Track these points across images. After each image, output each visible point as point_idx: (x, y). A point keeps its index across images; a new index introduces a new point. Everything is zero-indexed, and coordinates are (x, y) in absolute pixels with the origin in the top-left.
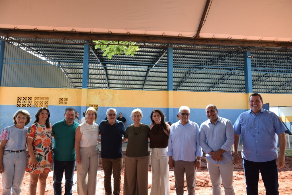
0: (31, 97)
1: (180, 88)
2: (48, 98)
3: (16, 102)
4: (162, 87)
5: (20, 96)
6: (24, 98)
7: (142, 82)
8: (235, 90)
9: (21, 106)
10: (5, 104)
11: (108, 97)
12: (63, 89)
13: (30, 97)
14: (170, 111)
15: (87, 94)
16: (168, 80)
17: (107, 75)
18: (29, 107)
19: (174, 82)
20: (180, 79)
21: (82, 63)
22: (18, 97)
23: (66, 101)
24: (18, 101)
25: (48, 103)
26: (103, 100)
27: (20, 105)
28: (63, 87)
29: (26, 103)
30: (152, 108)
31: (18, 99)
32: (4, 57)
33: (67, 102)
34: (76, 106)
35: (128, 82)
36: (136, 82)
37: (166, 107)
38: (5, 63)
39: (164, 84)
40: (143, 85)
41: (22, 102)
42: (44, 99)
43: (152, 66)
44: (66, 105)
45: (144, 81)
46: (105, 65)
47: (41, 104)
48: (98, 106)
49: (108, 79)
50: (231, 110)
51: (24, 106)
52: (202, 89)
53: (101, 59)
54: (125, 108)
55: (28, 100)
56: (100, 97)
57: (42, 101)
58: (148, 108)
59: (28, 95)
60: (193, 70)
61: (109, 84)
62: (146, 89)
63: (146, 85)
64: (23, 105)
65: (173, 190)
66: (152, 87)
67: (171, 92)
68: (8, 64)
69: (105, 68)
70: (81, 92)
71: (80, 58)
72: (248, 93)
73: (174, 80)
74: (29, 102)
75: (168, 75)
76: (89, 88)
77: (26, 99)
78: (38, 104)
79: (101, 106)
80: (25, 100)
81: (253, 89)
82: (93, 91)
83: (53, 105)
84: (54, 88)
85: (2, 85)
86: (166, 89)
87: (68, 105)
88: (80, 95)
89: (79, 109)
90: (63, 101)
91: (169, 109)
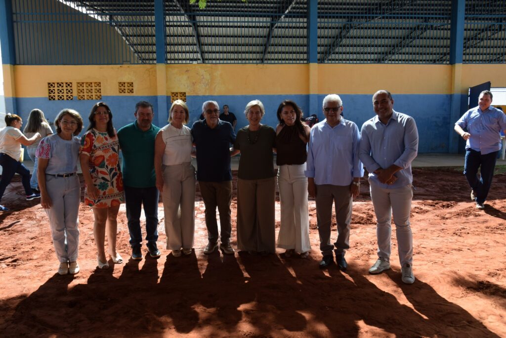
0: (71, 83)
1: (330, 58)
2: (100, 83)
3: (47, 92)
4: (298, 56)
5: (51, 82)
6: (60, 85)
7: (261, 49)
8: (431, 57)
9: (56, 98)
11: (203, 78)
12: (123, 66)
13: (68, 81)
14: (312, 101)
15: (166, 74)
16: (308, 42)
17: (199, 36)
18: (70, 99)
19: (319, 46)
20: (330, 40)
21: (153, 15)
22: (49, 84)
23: (131, 88)
24: (49, 90)
25: (100, 93)
26: (194, 84)
27: (54, 97)
28: (123, 61)
29: (63, 93)
30: (281, 95)
31: (49, 87)
32: (14, 11)
33: (133, 89)
34: (149, 95)
35: (236, 49)
36: (251, 49)
37: (304, 93)
38: (17, 22)
39: (302, 49)
40: (264, 52)
41: (56, 91)
42: (93, 85)
43: (280, 17)
44: (131, 94)
45: (265, 45)
46: (194, 19)
47: (90, 94)
48: (187, 94)
49: (201, 45)
50: (419, 96)
51: (61, 98)
52: (369, 57)
53: (186, 6)
54: (233, 97)
55: (67, 88)
56: (188, 77)
57: (89, 88)
58: (274, 96)
59: (64, 79)
60: (355, 22)
61: (202, 53)
62: (269, 60)
63: (269, 53)
64: (58, 96)
65: (314, 229)
66: (280, 56)
67: (314, 66)
68: (23, 24)
69: (194, 24)
70: (155, 71)
71: (149, 6)
72: (455, 63)
73: (319, 41)
74: (69, 91)
75: (308, 32)
76: (169, 62)
77: (63, 87)
78: (83, 94)
79: (192, 95)
80: (60, 88)
81: (464, 54)
82: (176, 70)
83: (109, 95)
84: (108, 64)
85: (18, 62)
86: (305, 60)
87: (134, 94)
88: (153, 76)
89: (154, 101)
90: (126, 87)
91: (310, 97)
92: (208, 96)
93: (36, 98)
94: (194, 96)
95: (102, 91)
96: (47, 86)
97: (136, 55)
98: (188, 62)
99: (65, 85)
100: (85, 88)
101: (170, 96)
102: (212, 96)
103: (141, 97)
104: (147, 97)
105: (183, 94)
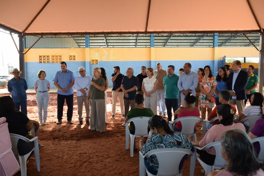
0: (49, 56)
2: (61, 56)
3: (39, 59)
4: (146, 44)
5: (41, 55)
6: (44, 56)
9: (43, 62)
10: (31, 62)
11: (105, 54)
12: (71, 49)
13: (48, 55)
15: (89, 52)
16: (150, 39)
18: (48, 63)
19: (155, 40)
22: (40, 56)
23: (74, 58)
24: (40, 59)
26: (101, 56)
28: (71, 47)
29: (45, 60)
34: (82, 61)
37: (149, 60)
41: (43, 59)
42: (58, 57)
44: (74, 61)
47: (57, 61)
48: (98, 61)
51: (44, 62)
54: (118, 62)
56: (99, 53)
57: (57, 58)
59: (46, 55)
67: (153, 48)
70: (85, 51)
72: (215, 47)
74: (48, 59)
76: (90, 47)
78: (54, 61)
80: (44, 58)
82: (93, 50)
84: (65, 48)
85: (27, 47)
86: (149, 45)
87: (76, 61)
88: (84, 53)
89: (84, 63)
90: (72, 58)
91: (151, 62)
92: (107, 61)
93: (34, 62)
94: (101, 61)
95: (62, 59)
96: (39, 57)
97: (76, 44)
98: (99, 47)
99: (46, 57)
100: (55, 58)
101: (91, 62)
102: (109, 61)
103: (79, 62)
104: (81, 62)
105: (97, 60)
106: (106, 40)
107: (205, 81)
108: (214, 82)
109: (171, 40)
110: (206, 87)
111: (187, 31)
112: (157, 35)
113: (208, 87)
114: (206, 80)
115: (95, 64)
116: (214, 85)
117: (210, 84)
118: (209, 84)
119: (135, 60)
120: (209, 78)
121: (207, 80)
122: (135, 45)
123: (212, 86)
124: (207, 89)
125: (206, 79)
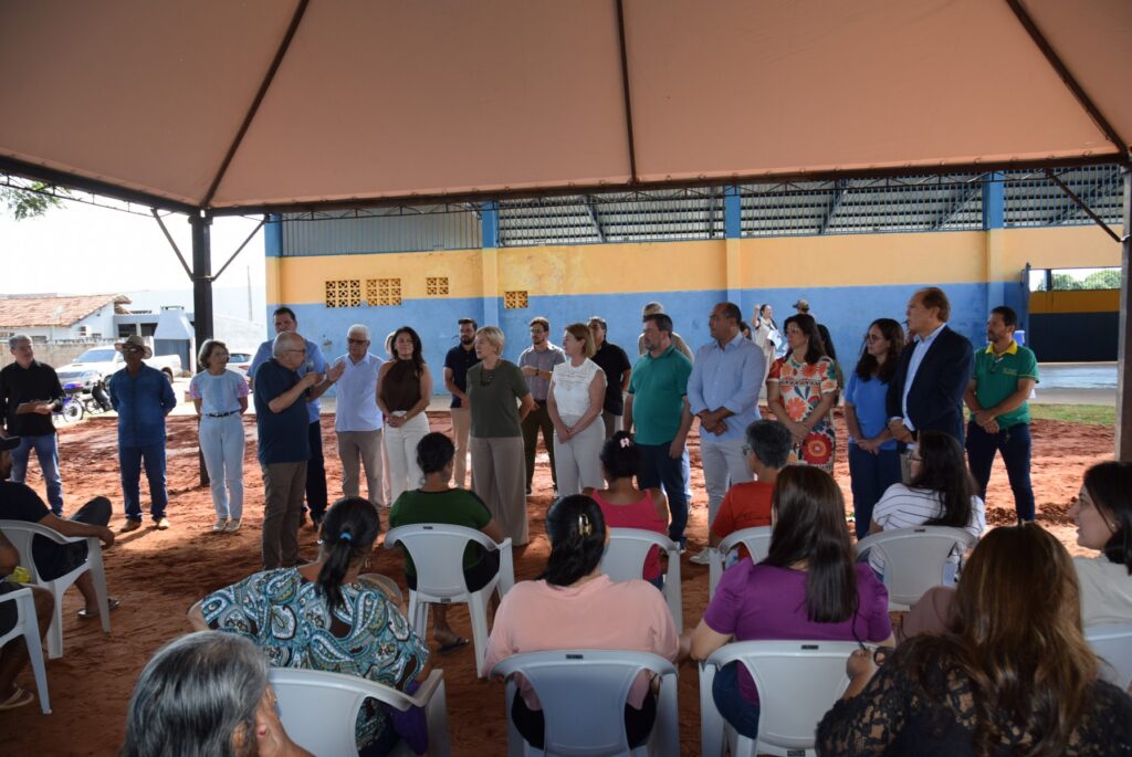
0: (358, 281)
2: (399, 280)
3: (325, 294)
5: (330, 280)
6: (342, 284)
9: (337, 304)
10: (298, 303)
11: (555, 268)
12: (435, 253)
13: (355, 279)
15: (498, 264)
18: (355, 305)
19: (744, 208)
22: (327, 283)
24: (328, 292)
25: (400, 294)
26: (540, 277)
27: (334, 303)
28: (433, 247)
29: (346, 296)
31: (328, 288)
33: (447, 288)
34: (471, 296)
37: (718, 288)
41: (337, 294)
42: (390, 283)
44: (445, 296)
47: (385, 297)
48: (529, 294)
51: (343, 303)
54: (602, 297)
55: (352, 289)
56: (532, 268)
57: (384, 288)
59: (349, 276)
64: (340, 301)
67: (733, 242)
70: (481, 259)
72: (990, 229)
74: (355, 293)
77: (346, 287)
78: (375, 297)
79: (538, 295)
80: (343, 289)
83: (413, 298)
84: (411, 252)
85: (285, 253)
86: (721, 231)
87: (450, 296)
88: (478, 265)
89: (479, 303)
90: (438, 284)
91: (729, 293)
93: (308, 305)
94: (540, 297)
95: (402, 292)
96: (324, 286)
98: (531, 242)
99: (349, 284)
100: (378, 288)
101: (502, 299)
102: (568, 296)
103: (461, 300)
104: (470, 300)
105: (525, 294)
106: (595, 214)
107: (791, 375)
108: (824, 379)
109: (844, 204)
110: (790, 401)
111: (800, 173)
112: (781, 188)
113: (797, 400)
114: (795, 372)
115: (517, 306)
116: (824, 391)
117: (807, 390)
118: (802, 389)
119: (665, 290)
120: (805, 364)
121: (799, 370)
122: (708, 231)
123: (813, 398)
124: (795, 409)
125: (793, 368)
